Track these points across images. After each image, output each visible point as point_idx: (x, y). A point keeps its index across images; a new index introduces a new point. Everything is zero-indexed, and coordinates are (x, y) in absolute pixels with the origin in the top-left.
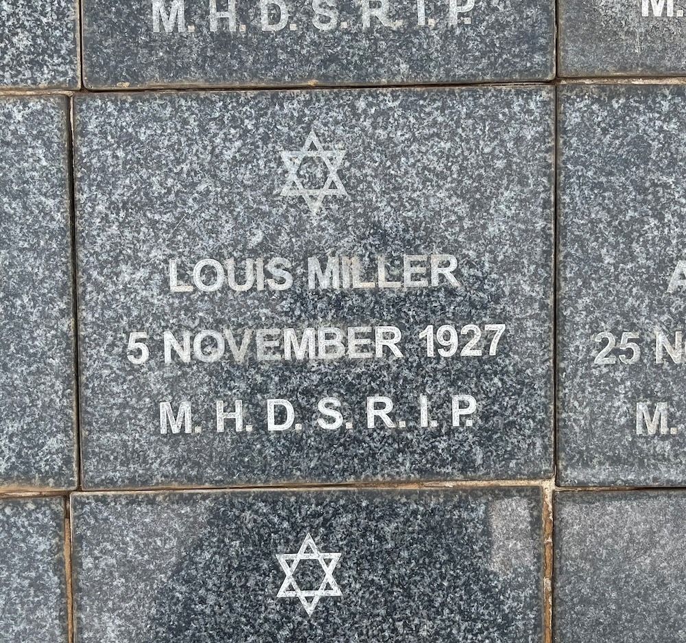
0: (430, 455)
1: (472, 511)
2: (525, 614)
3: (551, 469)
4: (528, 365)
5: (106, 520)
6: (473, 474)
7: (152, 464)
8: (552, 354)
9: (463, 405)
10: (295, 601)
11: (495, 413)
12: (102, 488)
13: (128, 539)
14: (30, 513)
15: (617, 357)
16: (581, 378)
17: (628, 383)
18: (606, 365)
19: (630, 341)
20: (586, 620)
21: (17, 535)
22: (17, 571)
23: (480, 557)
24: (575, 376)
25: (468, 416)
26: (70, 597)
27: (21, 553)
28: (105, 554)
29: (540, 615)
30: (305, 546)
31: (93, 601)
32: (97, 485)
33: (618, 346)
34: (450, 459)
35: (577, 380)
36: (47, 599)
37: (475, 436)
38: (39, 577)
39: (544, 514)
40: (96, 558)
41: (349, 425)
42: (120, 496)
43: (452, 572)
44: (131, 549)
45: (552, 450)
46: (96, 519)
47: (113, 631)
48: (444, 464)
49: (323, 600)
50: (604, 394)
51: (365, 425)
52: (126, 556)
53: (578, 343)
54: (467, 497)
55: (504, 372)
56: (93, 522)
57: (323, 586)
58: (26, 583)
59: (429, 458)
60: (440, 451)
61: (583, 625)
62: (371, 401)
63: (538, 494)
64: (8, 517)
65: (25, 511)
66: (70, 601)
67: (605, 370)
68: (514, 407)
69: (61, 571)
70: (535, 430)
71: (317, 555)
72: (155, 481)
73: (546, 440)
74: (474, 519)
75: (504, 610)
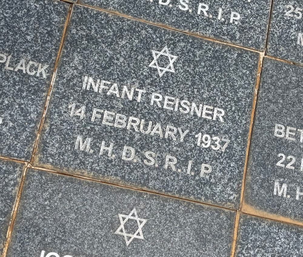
0: (219, 30)
1: (232, 55)
2: (246, 99)
3: (264, 48)
4: (261, 9)
5: (86, 17)
6: (235, 42)
7: (110, 2)
8: (270, 8)
9: (235, 16)
10: (156, 70)
11: (247, 22)
12: (87, 5)
13: (93, 27)
14: (55, 5)
15: (294, 15)
16: (280, 18)
17: (296, 25)
18: (289, 17)
19: (298, 11)
20: (269, 109)
21: (47, 12)
22: (43, 26)
23: (232, 73)
24: (278, 17)
25: (236, 20)
26: (62, 43)
27: (47, 19)
28: (82, 30)
29: (252, 101)
30: (164, 50)
31: (72, 47)
32: (86, 3)
33: (294, 11)
34: (227, 34)
35: (278, 19)
36: (52, 40)
37: (238, 28)
38: (52, 31)
39: (259, 64)
40: (78, 30)
41: (190, 11)
42: (94, 10)
43: (220, 76)
44: (93, 31)
45: (265, 41)
46: (82, 15)
47: (77, 61)
48: (224, 35)
49: (167, 72)
50: (287, 26)
51: (196, 13)
52: (90, 33)
53: (280, 6)
54: (231, 49)
55: (252, 9)
56: (80, 16)
57: (168, 67)
58: (45, 31)
59: (219, 31)
60: (223, 30)
61: (268, 110)
62: (201, 5)
63: (258, 55)
64: (45, 4)
65: (53, 4)
66: (61, 44)
67: (289, 18)
68: (254, 22)
69: (61, 31)
70: (260, 32)
71: (168, 55)
72: (109, 9)
73: (264, 37)
74: (232, 58)
75: (238, 96)
